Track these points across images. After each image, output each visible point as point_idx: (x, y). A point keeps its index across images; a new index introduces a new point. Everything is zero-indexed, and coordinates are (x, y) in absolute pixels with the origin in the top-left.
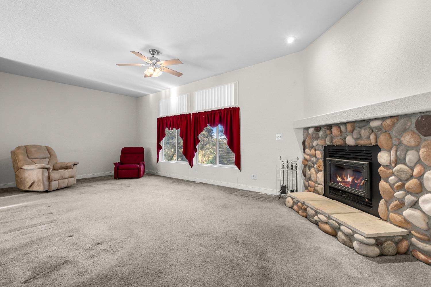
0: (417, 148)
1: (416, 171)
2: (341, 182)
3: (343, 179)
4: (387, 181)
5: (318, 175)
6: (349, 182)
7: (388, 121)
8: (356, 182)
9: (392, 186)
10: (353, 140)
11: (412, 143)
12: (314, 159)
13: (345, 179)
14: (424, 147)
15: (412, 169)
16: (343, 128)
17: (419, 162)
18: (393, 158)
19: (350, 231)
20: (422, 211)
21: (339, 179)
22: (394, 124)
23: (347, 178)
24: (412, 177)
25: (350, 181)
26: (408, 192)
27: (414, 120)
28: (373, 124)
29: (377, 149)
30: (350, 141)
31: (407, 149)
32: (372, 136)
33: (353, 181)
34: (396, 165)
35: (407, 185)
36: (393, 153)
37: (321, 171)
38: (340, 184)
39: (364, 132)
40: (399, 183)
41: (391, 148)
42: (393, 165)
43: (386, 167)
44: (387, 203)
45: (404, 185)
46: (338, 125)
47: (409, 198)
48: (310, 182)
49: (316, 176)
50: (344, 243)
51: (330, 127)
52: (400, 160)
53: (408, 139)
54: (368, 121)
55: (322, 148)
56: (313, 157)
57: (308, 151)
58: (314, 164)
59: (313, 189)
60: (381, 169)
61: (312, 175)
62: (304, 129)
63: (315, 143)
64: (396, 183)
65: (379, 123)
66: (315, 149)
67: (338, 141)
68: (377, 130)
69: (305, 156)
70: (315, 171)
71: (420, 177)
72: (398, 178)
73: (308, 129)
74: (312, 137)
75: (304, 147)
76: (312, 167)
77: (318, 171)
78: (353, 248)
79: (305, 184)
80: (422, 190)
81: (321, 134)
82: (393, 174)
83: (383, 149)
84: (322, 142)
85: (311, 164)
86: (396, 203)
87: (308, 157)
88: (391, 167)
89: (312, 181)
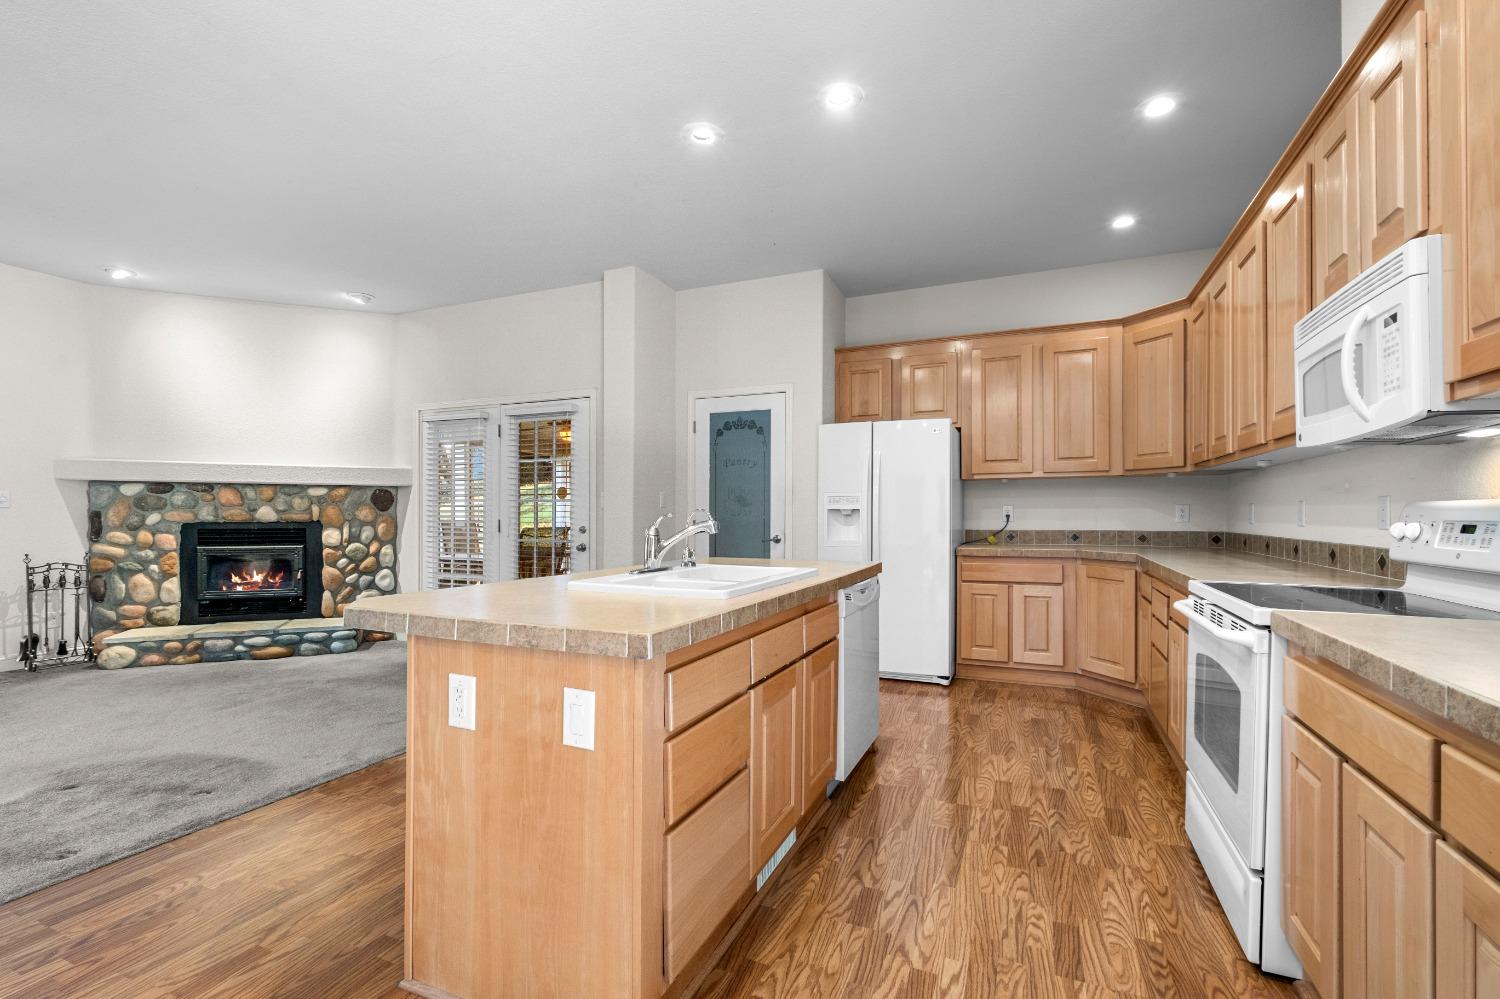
0: (373, 524)
1: (373, 548)
2: (240, 585)
3: (243, 578)
4: (333, 565)
5: (166, 584)
6: (256, 583)
7: (341, 491)
8: (272, 580)
9: (342, 570)
10: (274, 514)
11: (370, 518)
12: (149, 554)
13: (248, 577)
14: (383, 522)
15: (367, 545)
16: (250, 493)
17: (375, 537)
18: (346, 536)
19: (325, 634)
21: (235, 579)
22: (346, 495)
23: (252, 577)
24: (367, 555)
25: (259, 581)
26: (362, 573)
27: (370, 493)
28: (312, 492)
29: (318, 526)
30: (266, 514)
31: (363, 524)
32: (315, 509)
33: (265, 580)
34: (349, 544)
35: (362, 565)
36: (346, 530)
37: (175, 576)
38: (239, 589)
39: (297, 502)
40: (352, 566)
41: (343, 524)
42: (345, 544)
43: (335, 548)
44: (334, 594)
45: (357, 566)
46: (238, 487)
47: (365, 579)
48: (126, 607)
49: (159, 590)
50: (318, 653)
51: (209, 487)
52: (354, 538)
53: (365, 513)
54: (304, 487)
55: (178, 528)
56: (141, 548)
57: (123, 537)
58: (145, 563)
59: (141, 621)
60: (326, 551)
61: (141, 590)
62: (91, 483)
63: (153, 518)
64: (348, 565)
65: (323, 492)
66: (155, 530)
67: (237, 514)
68: (320, 500)
69: (99, 548)
70: (152, 579)
71: (377, 554)
72: (351, 560)
73: (116, 484)
74: (139, 503)
75: (96, 528)
76: (139, 571)
77: (166, 575)
78: (331, 652)
79: (104, 616)
80: (378, 567)
81: (179, 498)
82: (344, 556)
83: (331, 525)
84: (186, 517)
85: (136, 566)
86: (348, 589)
87: (119, 551)
88: (340, 547)
89: (134, 603)
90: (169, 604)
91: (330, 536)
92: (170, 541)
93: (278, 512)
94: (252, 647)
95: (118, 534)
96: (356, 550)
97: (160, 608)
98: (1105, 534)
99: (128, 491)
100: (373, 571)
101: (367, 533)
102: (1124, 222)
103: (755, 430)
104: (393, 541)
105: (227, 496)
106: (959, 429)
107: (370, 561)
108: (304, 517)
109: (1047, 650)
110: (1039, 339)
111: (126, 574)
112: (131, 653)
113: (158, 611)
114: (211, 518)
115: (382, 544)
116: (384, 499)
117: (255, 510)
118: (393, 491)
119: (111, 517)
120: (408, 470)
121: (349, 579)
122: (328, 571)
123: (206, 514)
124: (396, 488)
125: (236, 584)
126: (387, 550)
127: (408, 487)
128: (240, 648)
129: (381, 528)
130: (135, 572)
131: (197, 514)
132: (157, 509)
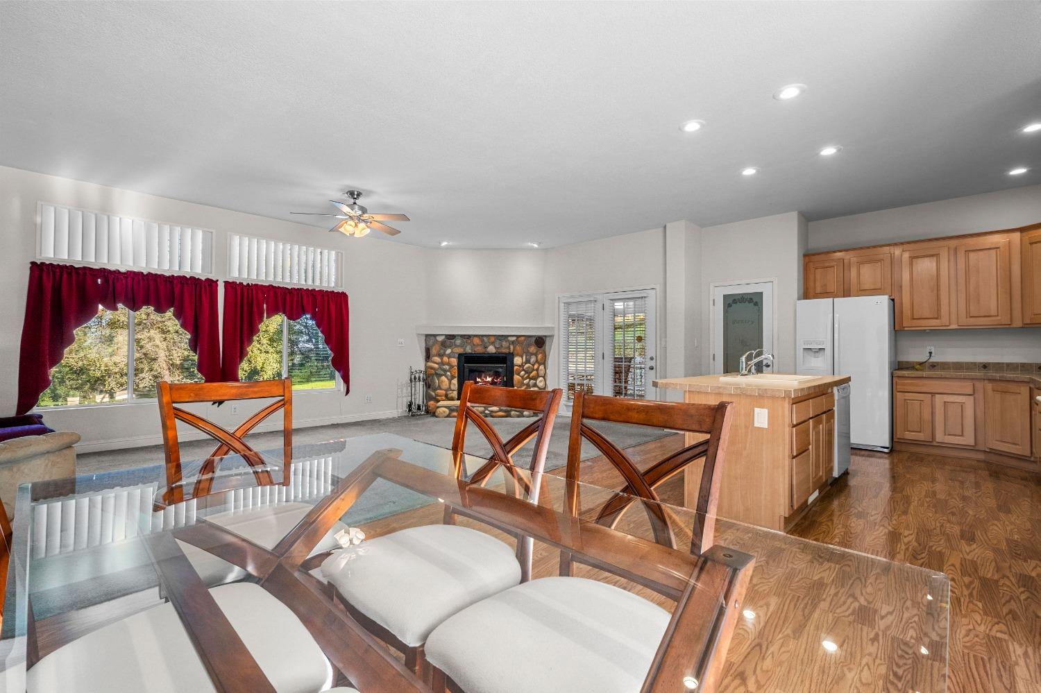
0: (536, 354)
1: (536, 367)
3: (482, 379)
4: (518, 374)
5: (453, 381)
6: (488, 382)
7: (523, 338)
8: (496, 380)
9: (522, 377)
10: (494, 349)
11: (535, 352)
12: (447, 367)
14: (540, 353)
15: (533, 365)
16: (485, 339)
17: (537, 361)
18: (524, 360)
20: (538, 387)
22: (524, 340)
23: (486, 379)
24: (533, 370)
25: (490, 381)
26: (531, 379)
27: (534, 339)
28: (511, 339)
29: (512, 355)
30: (491, 349)
31: (532, 354)
32: (511, 347)
33: (493, 380)
34: (525, 364)
35: (531, 375)
36: (524, 357)
37: (456, 378)
39: (504, 344)
40: (526, 375)
41: (523, 355)
43: (519, 366)
45: (529, 375)
46: (480, 337)
47: (532, 382)
48: (438, 391)
49: (450, 383)
50: (518, 417)
51: (469, 337)
52: (528, 361)
53: (533, 349)
54: (507, 336)
55: (457, 356)
56: (444, 365)
57: (437, 359)
58: (445, 371)
59: (444, 398)
60: (516, 368)
61: (444, 384)
62: (427, 336)
63: (449, 351)
65: (514, 338)
66: (449, 357)
67: (479, 350)
68: (513, 342)
69: (430, 364)
70: (448, 379)
71: (537, 370)
72: (526, 372)
73: (435, 336)
74: (443, 344)
75: (428, 357)
76: (443, 375)
77: (453, 377)
78: (523, 417)
79: (431, 394)
80: (538, 376)
81: (458, 342)
82: (523, 370)
83: (518, 355)
84: (460, 350)
85: (442, 373)
86: (525, 387)
87: (436, 366)
88: (522, 366)
89: (441, 389)
90: (453, 391)
91: (518, 360)
92: (454, 361)
93: (496, 348)
94: (492, 411)
95: (436, 358)
96: (529, 367)
97: (451, 392)
98: (1008, 365)
99: (440, 339)
100: (535, 378)
101: (533, 359)
102: (1019, 171)
103: (752, 304)
104: (544, 362)
105: (476, 341)
106: (893, 300)
107: (534, 373)
108: (507, 351)
109: (962, 435)
110: (953, 243)
111: (439, 376)
112: (447, 411)
114: (470, 351)
115: (540, 364)
116: (540, 342)
117: (487, 348)
118: (544, 338)
119: (434, 351)
120: (552, 327)
121: (525, 382)
122: (516, 377)
123: (468, 350)
124: (546, 336)
125: (479, 382)
126: (542, 367)
127: (552, 336)
128: (487, 412)
129: (540, 356)
130: (442, 375)
131: (465, 349)
132: (450, 347)
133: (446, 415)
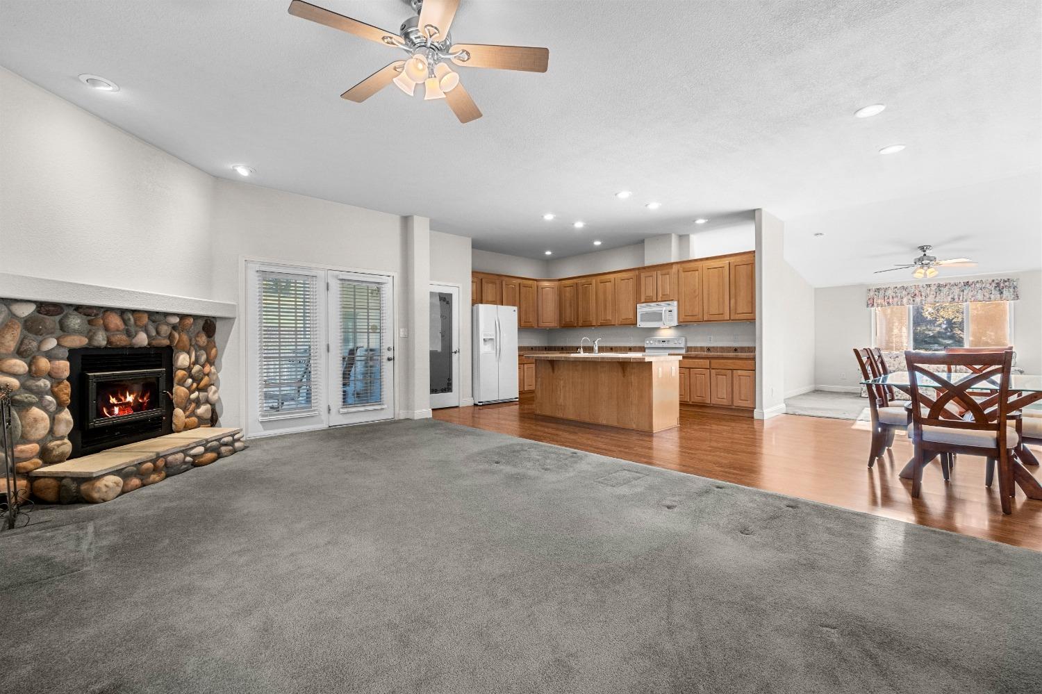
0: (206, 349)
1: (207, 369)
3: (119, 399)
4: (182, 385)
5: (60, 416)
6: (129, 403)
7: (190, 321)
8: (141, 401)
9: (188, 388)
10: (147, 339)
11: (205, 344)
12: (45, 383)
13: (123, 399)
15: (204, 367)
16: (131, 318)
17: (207, 360)
18: (193, 359)
19: (230, 438)
20: (209, 403)
21: (113, 401)
22: (192, 323)
23: (126, 398)
24: (204, 375)
25: (131, 401)
26: (200, 390)
27: (203, 321)
28: (173, 320)
29: (174, 350)
30: (142, 339)
31: (200, 348)
33: (135, 400)
34: (194, 366)
35: (201, 384)
36: (193, 354)
37: (69, 406)
39: (162, 328)
40: (194, 385)
41: (190, 350)
42: (192, 366)
43: (185, 370)
44: (185, 409)
45: (198, 384)
46: (122, 312)
47: (202, 394)
48: (19, 447)
49: (53, 421)
52: (197, 361)
53: (202, 340)
54: (166, 314)
55: (70, 354)
56: (37, 378)
58: (40, 393)
59: (38, 461)
60: (179, 373)
63: (51, 343)
64: (192, 385)
65: (178, 319)
66: (48, 357)
67: (121, 340)
68: (174, 327)
70: (47, 411)
71: (208, 374)
72: (194, 380)
73: (8, 302)
74: (30, 325)
76: (36, 404)
77: (60, 406)
80: (210, 384)
81: (73, 321)
82: (191, 376)
83: (183, 349)
84: (78, 341)
85: (34, 398)
86: (193, 405)
87: (15, 382)
88: (189, 369)
89: (30, 442)
90: (62, 438)
91: (183, 359)
92: (64, 367)
93: (149, 336)
94: (194, 456)
95: (14, 362)
96: (198, 370)
97: (58, 442)
99: (25, 311)
100: (206, 388)
101: (203, 356)
103: (447, 299)
104: (214, 362)
105: (114, 320)
107: (204, 380)
108: (166, 342)
111: (24, 406)
113: (58, 446)
114: (105, 343)
115: (211, 365)
116: (209, 326)
117: (134, 336)
118: (214, 320)
120: (234, 305)
121: (193, 396)
122: (179, 391)
123: (101, 339)
124: (216, 318)
126: (214, 369)
127: (229, 320)
128: (188, 459)
129: (210, 351)
130: (31, 404)
131: (91, 339)
132: (51, 333)
133: (119, 490)
